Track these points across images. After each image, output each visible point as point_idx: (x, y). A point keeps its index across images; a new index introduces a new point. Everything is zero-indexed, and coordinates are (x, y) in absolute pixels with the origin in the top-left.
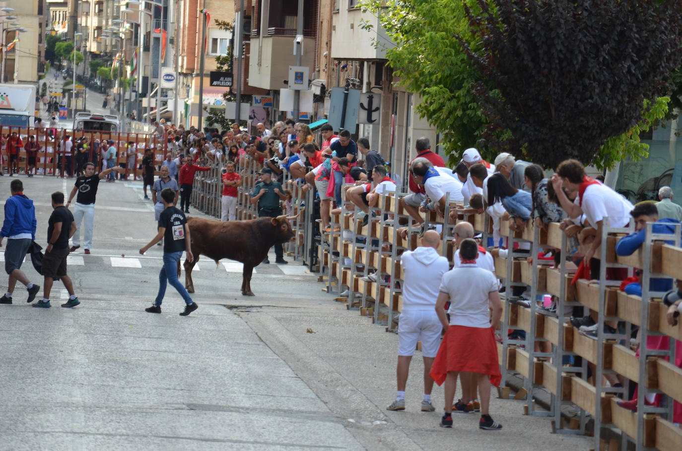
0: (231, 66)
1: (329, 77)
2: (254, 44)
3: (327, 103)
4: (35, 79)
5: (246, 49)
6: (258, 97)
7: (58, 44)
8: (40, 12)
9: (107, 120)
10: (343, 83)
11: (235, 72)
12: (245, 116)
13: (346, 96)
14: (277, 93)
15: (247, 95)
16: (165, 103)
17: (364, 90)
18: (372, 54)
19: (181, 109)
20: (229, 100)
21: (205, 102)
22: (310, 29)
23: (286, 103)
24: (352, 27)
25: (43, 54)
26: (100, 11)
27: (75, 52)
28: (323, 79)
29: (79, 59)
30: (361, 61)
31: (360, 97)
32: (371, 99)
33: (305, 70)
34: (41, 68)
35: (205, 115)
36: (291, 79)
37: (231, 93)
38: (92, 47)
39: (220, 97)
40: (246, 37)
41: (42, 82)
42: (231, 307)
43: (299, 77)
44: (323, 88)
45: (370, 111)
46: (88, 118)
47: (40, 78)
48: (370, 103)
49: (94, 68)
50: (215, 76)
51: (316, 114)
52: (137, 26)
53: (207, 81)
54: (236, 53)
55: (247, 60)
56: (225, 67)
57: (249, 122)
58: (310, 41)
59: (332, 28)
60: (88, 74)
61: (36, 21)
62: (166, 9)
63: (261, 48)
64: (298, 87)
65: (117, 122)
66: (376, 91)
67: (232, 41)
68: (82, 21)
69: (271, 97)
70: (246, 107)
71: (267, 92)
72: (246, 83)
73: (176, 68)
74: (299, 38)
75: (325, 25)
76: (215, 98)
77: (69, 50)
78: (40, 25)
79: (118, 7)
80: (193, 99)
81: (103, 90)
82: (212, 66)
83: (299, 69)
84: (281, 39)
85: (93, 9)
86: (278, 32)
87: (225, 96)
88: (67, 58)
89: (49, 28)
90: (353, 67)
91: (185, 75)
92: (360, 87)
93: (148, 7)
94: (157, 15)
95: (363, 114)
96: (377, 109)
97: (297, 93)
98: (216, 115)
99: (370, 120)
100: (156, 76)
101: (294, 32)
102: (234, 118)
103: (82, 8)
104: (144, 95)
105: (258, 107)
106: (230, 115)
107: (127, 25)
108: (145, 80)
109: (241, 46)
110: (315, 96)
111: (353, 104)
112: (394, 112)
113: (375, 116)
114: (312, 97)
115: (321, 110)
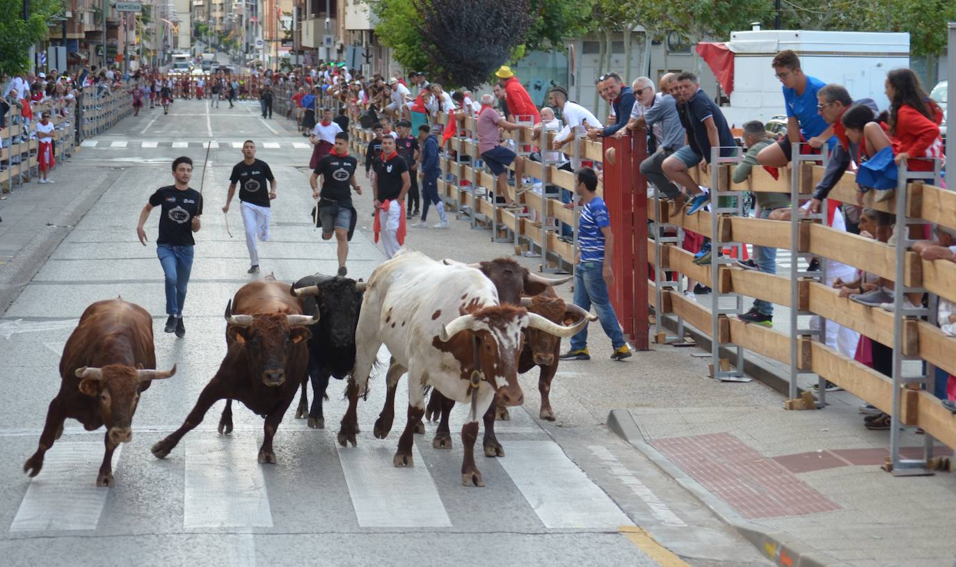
0: (292, 35)
1: (345, 39)
2: (304, 23)
3: (345, 54)
4: (189, 46)
5: (299, 26)
6: (307, 52)
7: (201, 27)
8: (191, 10)
9: (228, 67)
10: (352, 43)
11: (295, 39)
12: (301, 62)
13: (354, 50)
14: (317, 49)
15: (301, 51)
16: (258, 57)
17: (364, 45)
18: (368, 27)
19: (267, 59)
20: (292, 54)
21: (279, 55)
22: (334, 14)
23: (322, 55)
24: (356, 11)
25: (193, 33)
26: (222, 9)
27: (209, 31)
28: (342, 41)
29: (212, 35)
30: (362, 31)
31: (361, 50)
32: (367, 51)
33: (332, 37)
34: (193, 41)
35: (280, 62)
36: (325, 41)
37: (293, 50)
38: (218, 28)
39: (287, 52)
40: (299, 20)
41: (192, 48)
42: (297, 167)
43: (329, 40)
44: (342, 46)
45: (368, 57)
46: (217, 67)
47: (192, 45)
48: (367, 53)
49: (220, 39)
50: (284, 41)
51: (339, 59)
52: (241, 16)
53: (280, 43)
54: (295, 28)
55: (301, 31)
56: (289, 36)
57: (303, 65)
58: (334, 21)
59: (345, 13)
60: (217, 42)
61: (188, 16)
62: (256, 6)
63: (307, 25)
64: (328, 46)
65: (233, 68)
66: (371, 46)
67: (292, 22)
68: (213, 14)
69: (314, 51)
70: (301, 57)
71: (312, 49)
72: (301, 44)
73: (263, 38)
74: (328, 20)
75: (342, 12)
76: (284, 53)
77: (206, 30)
78: (191, 18)
79: (231, 6)
80: (273, 54)
81: (226, 51)
82: (282, 35)
83: (328, 36)
84: (318, 20)
85: (218, 8)
86: (317, 17)
87: (290, 51)
88: (206, 35)
89: (196, 19)
90: (357, 34)
91: (268, 41)
92: (362, 45)
93: (247, 5)
94: (252, 9)
95: (364, 59)
96: (371, 56)
97: (328, 49)
98: (285, 63)
99: (368, 62)
100: (253, 41)
101: (325, 17)
102: (295, 63)
103: (213, 7)
104: (247, 52)
105: (308, 57)
106: (293, 62)
107: (236, 16)
108: (247, 44)
109: (297, 24)
110: (338, 50)
111: (358, 54)
112: (381, 58)
113: (370, 60)
114: (336, 51)
115: (341, 57)
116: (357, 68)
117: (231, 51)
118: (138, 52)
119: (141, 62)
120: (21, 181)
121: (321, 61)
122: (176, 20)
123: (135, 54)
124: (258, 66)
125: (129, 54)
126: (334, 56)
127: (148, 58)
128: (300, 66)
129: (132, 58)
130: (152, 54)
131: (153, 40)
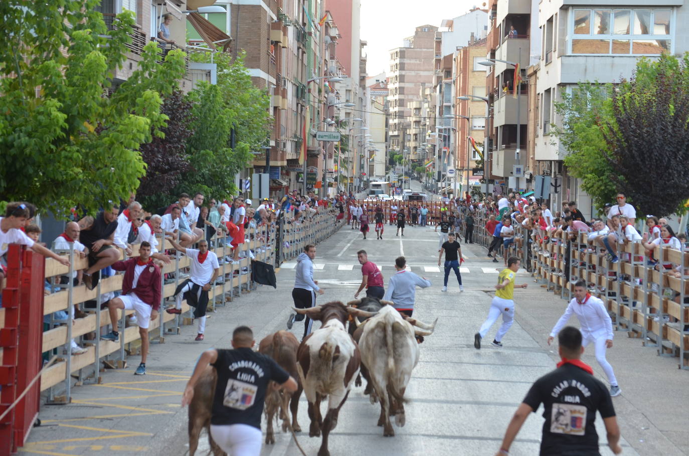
0: (483, 165)
1: (534, 169)
2: (495, 154)
3: (534, 183)
4: (384, 174)
5: (490, 156)
6: (498, 181)
7: (395, 156)
8: (386, 140)
9: (420, 195)
10: (541, 173)
11: (485, 168)
12: (491, 191)
13: (543, 179)
14: (507, 178)
15: (492, 180)
16: (450, 185)
17: (553, 176)
18: (557, 158)
19: (458, 187)
20: (482, 183)
21: (470, 184)
22: (524, 145)
23: (512, 184)
24: (545, 144)
25: (388, 162)
26: (416, 139)
27: (404, 160)
28: (531, 171)
29: (406, 163)
30: (551, 161)
31: (550, 180)
32: (556, 180)
33: (522, 167)
34: (387, 169)
36: (514, 171)
37: (483, 179)
38: (412, 157)
39: (478, 181)
40: (491, 150)
41: (387, 176)
42: (486, 292)
43: (518, 170)
44: (531, 175)
45: (556, 187)
46: (411, 194)
47: (386, 174)
48: (556, 183)
49: (414, 167)
50: (475, 171)
51: (528, 189)
52: (434, 146)
53: (471, 173)
54: (485, 158)
55: (491, 162)
56: (480, 166)
57: (493, 194)
58: (524, 152)
59: (535, 144)
60: (411, 171)
61: (384, 145)
62: (449, 137)
63: (498, 155)
64: (518, 176)
65: (425, 195)
66: (559, 176)
67: (483, 152)
68: (407, 144)
69: (504, 180)
70: (491, 186)
71: (502, 178)
72: (491, 174)
73: (455, 167)
74: (518, 151)
75: (531, 143)
76: (475, 182)
77: (401, 159)
78: (386, 147)
79: (425, 137)
80: (464, 182)
81: (419, 179)
82: (473, 165)
83: (518, 166)
84: (509, 151)
85: (412, 138)
86: (507, 147)
87: (480, 180)
88: (400, 163)
89: (391, 148)
90: (546, 165)
91: (459, 170)
92: (550, 175)
93: (440, 136)
94: (445, 140)
95: (553, 189)
96: (560, 186)
97: (518, 179)
98: (476, 191)
99: (556, 192)
100: (445, 170)
101: (516, 148)
102: (485, 192)
103: (407, 138)
104: (439, 181)
105: (498, 186)
106: (483, 190)
107: (430, 145)
108: (439, 173)
109: (488, 154)
110: (527, 179)
111: (547, 184)
112: (569, 187)
113: (558, 189)
114: (525, 180)
115: (530, 187)
116: (546, 197)
117: (424, 179)
118: (336, 179)
119: (338, 189)
120: (224, 300)
121: (511, 191)
122: (372, 149)
123: (333, 181)
124: (449, 193)
125: (328, 181)
126: (523, 185)
127: (345, 185)
128: (491, 194)
129: (330, 185)
130: (349, 181)
131: (350, 168)
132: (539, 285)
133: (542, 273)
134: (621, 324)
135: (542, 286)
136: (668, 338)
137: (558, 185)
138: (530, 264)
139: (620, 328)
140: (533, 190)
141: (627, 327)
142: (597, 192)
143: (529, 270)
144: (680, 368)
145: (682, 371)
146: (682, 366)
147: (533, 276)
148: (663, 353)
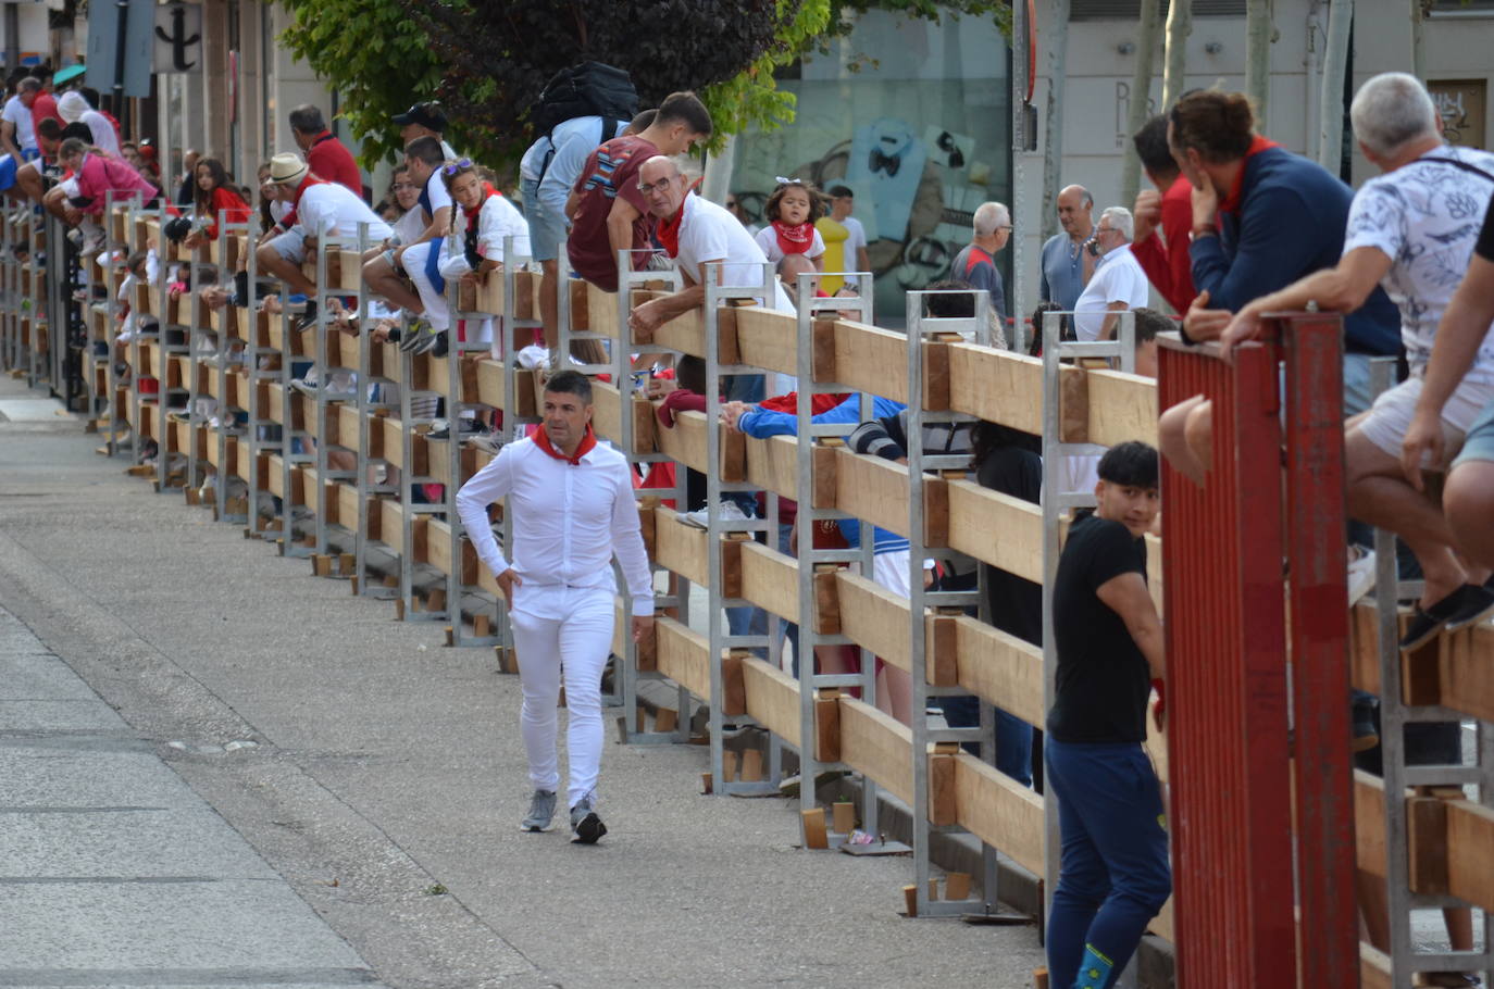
3: (82, 29)
13: (124, 12)
31: (154, 13)
32: (179, 16)
45: (179, 43)
48: (179, 25)
51: (58, 54)
95: (165, 52)
96: (196, 38)
99: (180, 64)
110: (53, 14)
111: (140, 30)
112: (235, 44)
113: (191, 54)
114: (45, 19)
115: (68, 45)
116: (137, 89)
132: (118, 467)
133: (133, 416)
134: (467, 619)
135: (132, 472)
136: (663, 667)
137: (188, 34)
138: (81, 378)
139: (466, 634)
140: (81, 60)
141: (493, 630)
142: (357, 65)
143: (76, 402)
144: (709, 791)
145: (720, 801)
146: (717, 783)
147: (92, 428)
148: (640, 729)
